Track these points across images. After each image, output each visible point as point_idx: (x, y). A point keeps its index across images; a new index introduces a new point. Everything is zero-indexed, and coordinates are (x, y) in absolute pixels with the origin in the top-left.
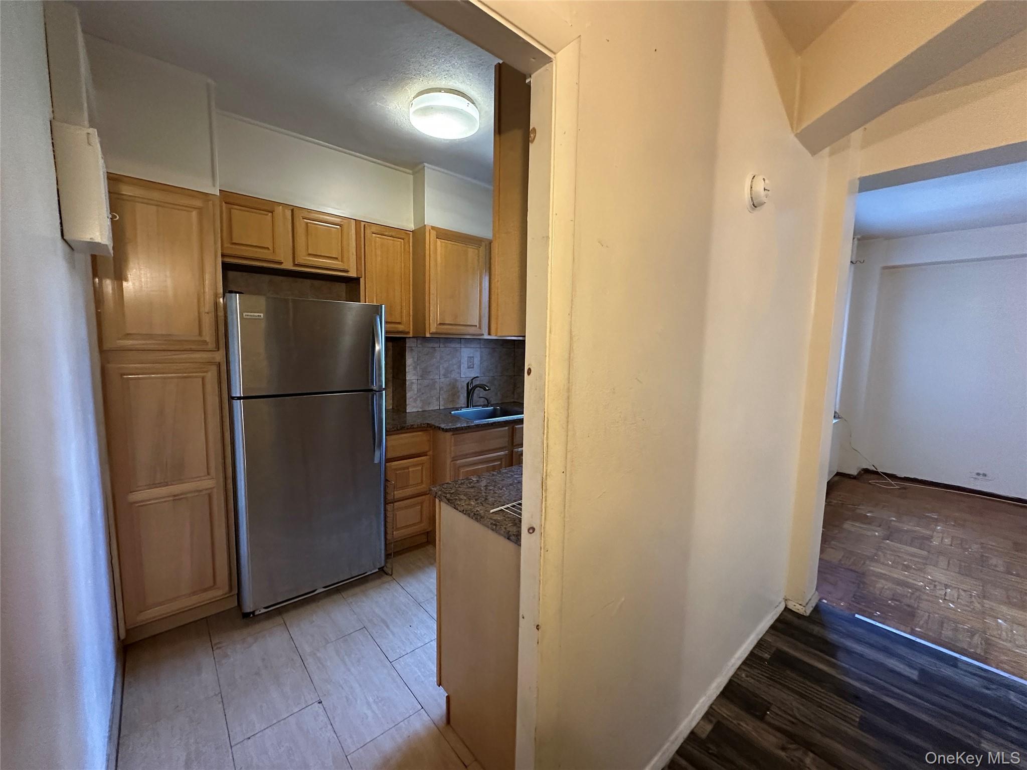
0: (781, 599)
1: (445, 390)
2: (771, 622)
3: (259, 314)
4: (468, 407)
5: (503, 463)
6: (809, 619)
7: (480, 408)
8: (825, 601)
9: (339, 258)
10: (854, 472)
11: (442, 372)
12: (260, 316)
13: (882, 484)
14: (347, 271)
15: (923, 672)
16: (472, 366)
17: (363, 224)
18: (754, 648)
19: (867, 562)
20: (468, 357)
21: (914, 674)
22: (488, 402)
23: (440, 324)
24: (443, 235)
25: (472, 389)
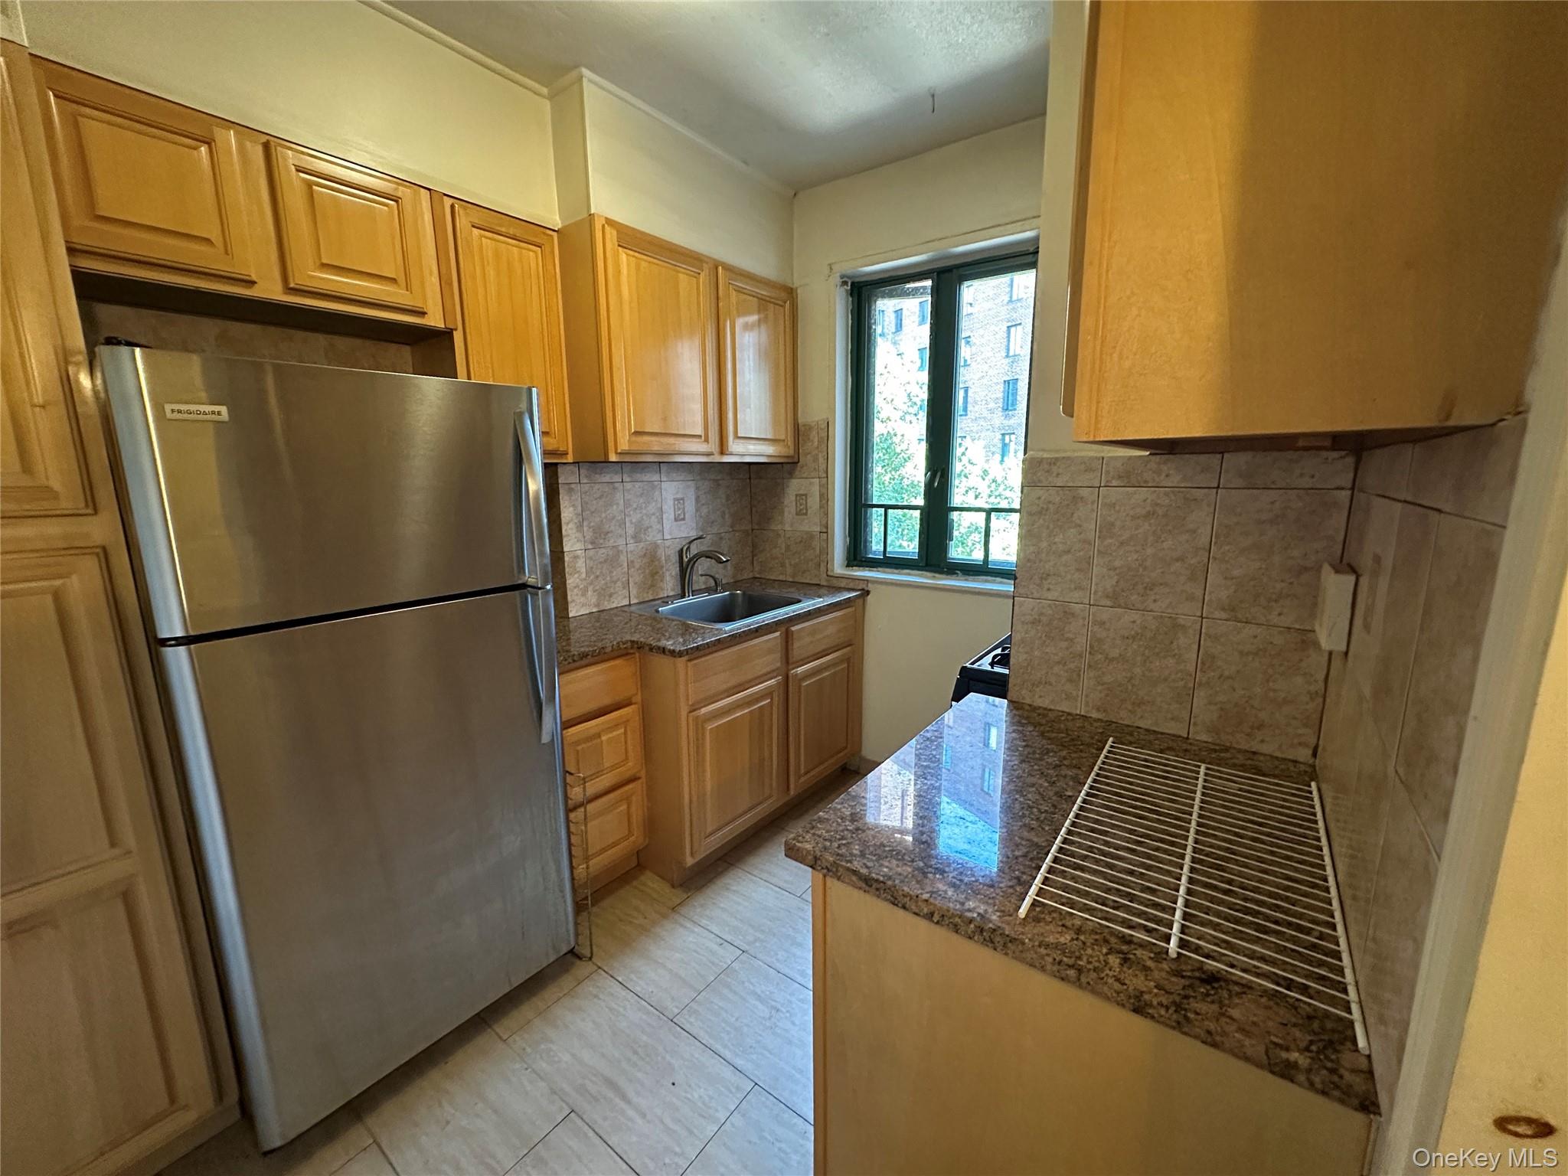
1: (637, 566)
3: (216, 408)
4: (683, 596)
7: (704, 597)
9: (399, 280)
11: (630, 531)
12: (219, 413)
14: (423, 314)
16: (682, 516)
17: (448, 202)
20: (675, 499)
22: (716, 583)
23: (637, 433)
24: (631, 239)
25: (689, 561)
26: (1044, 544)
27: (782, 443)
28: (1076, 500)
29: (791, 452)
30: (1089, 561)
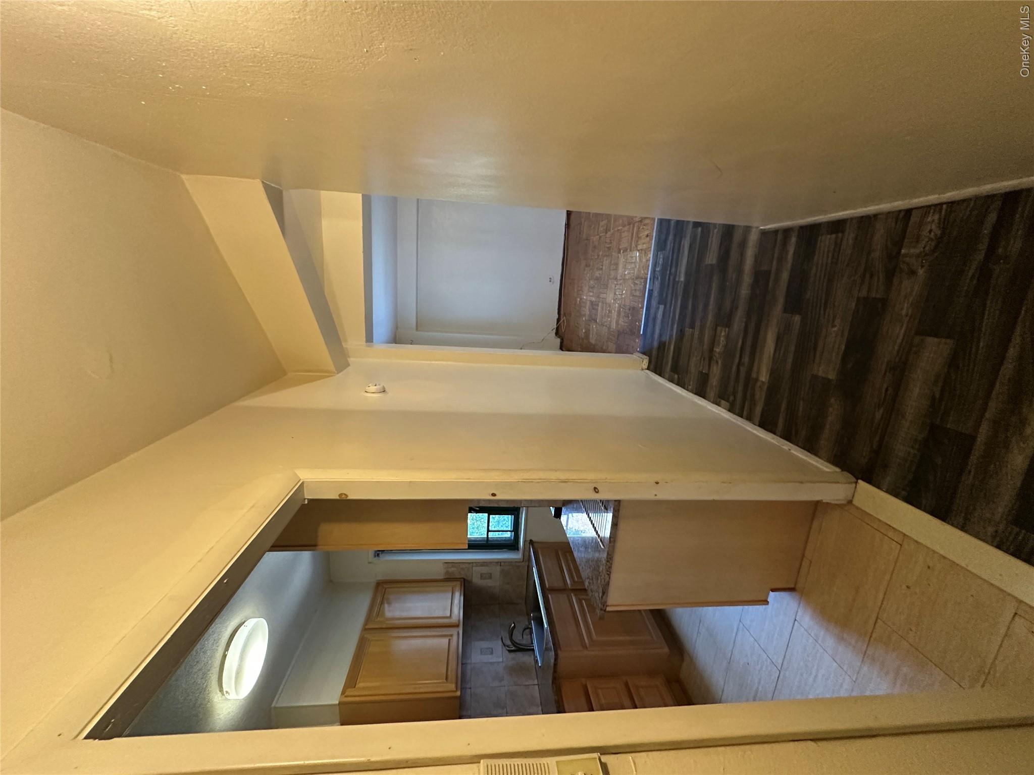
0: (643, 372)
1: (517, 679)
2: (657, 376)
4: (533, 650)
5: (584, 597)
6: (650, 356)
7: (534, 636)
8: (638, 349)
10: (558, 340)
13: (564, 326)
15: (659, 303)
16: (491, 650)
18: (674, 383)
19: (612, 330)
20: (481, 655)
21: (662, 307)
22: (527, 627)
23: (447, 679)
24: (351, 681)
25: (514, 646)
27: (454, 589)
29: (459, 583)
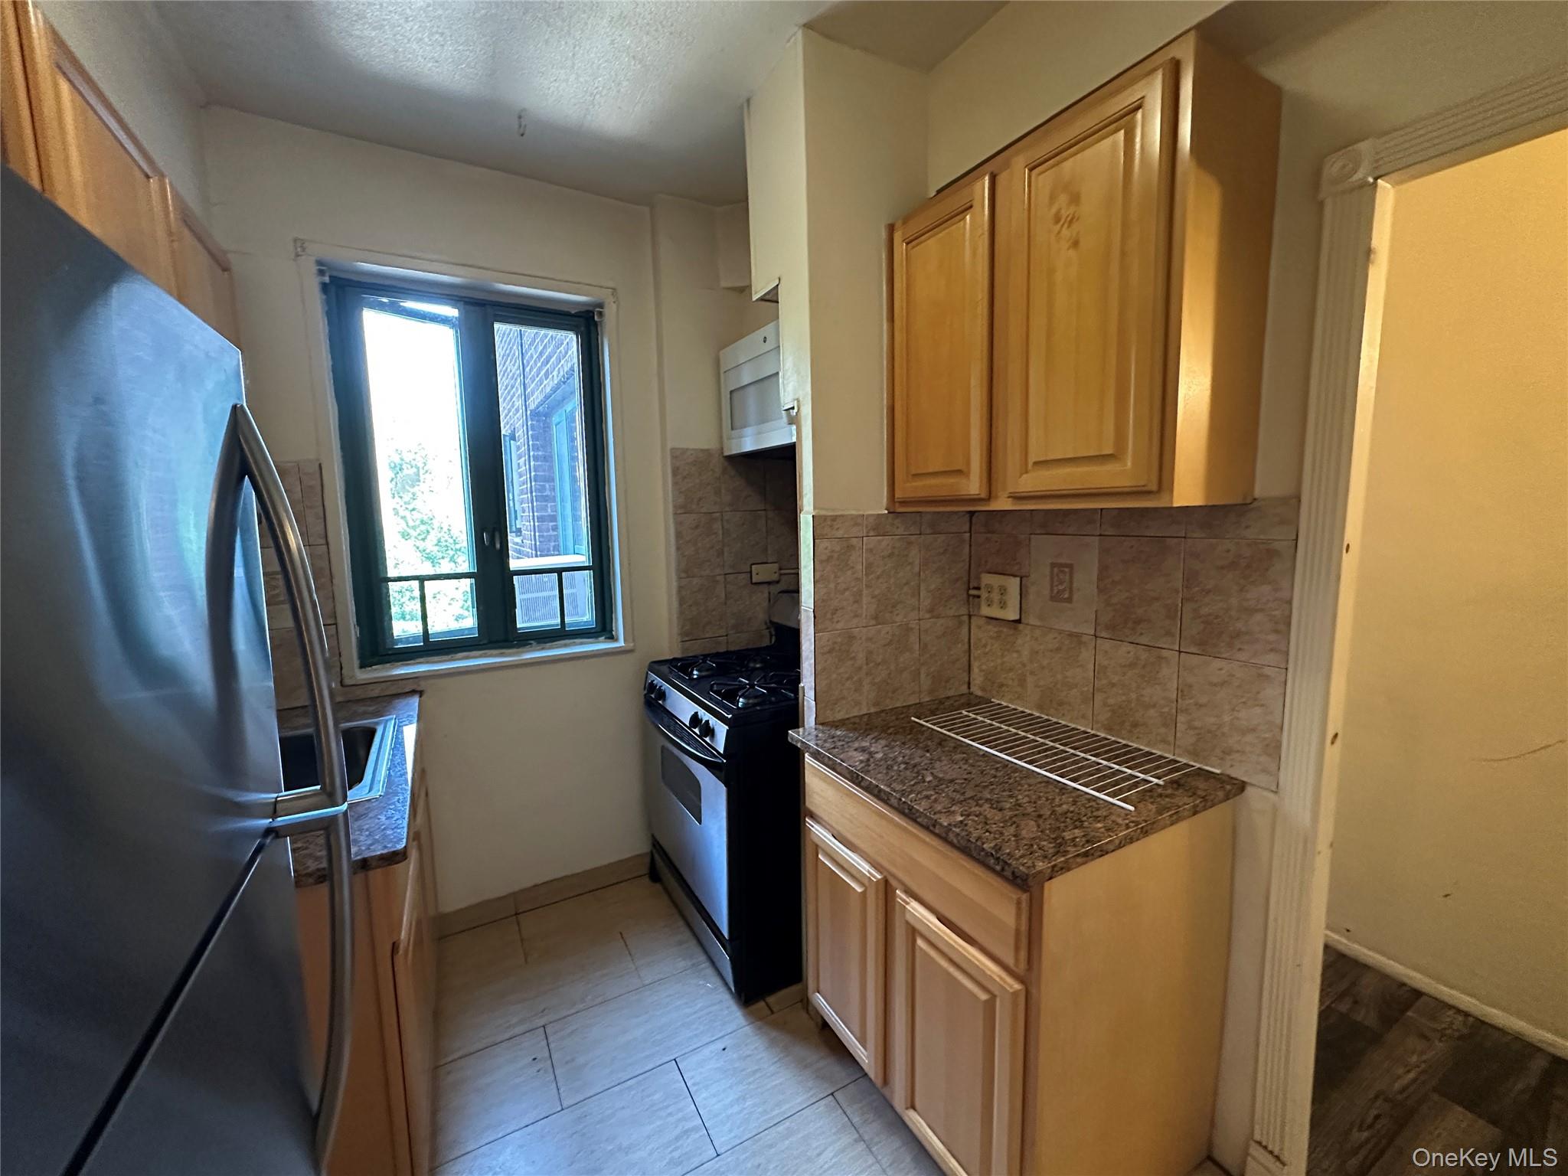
26: (832, 586)
28: (850, 547)
30: (860, 593)
